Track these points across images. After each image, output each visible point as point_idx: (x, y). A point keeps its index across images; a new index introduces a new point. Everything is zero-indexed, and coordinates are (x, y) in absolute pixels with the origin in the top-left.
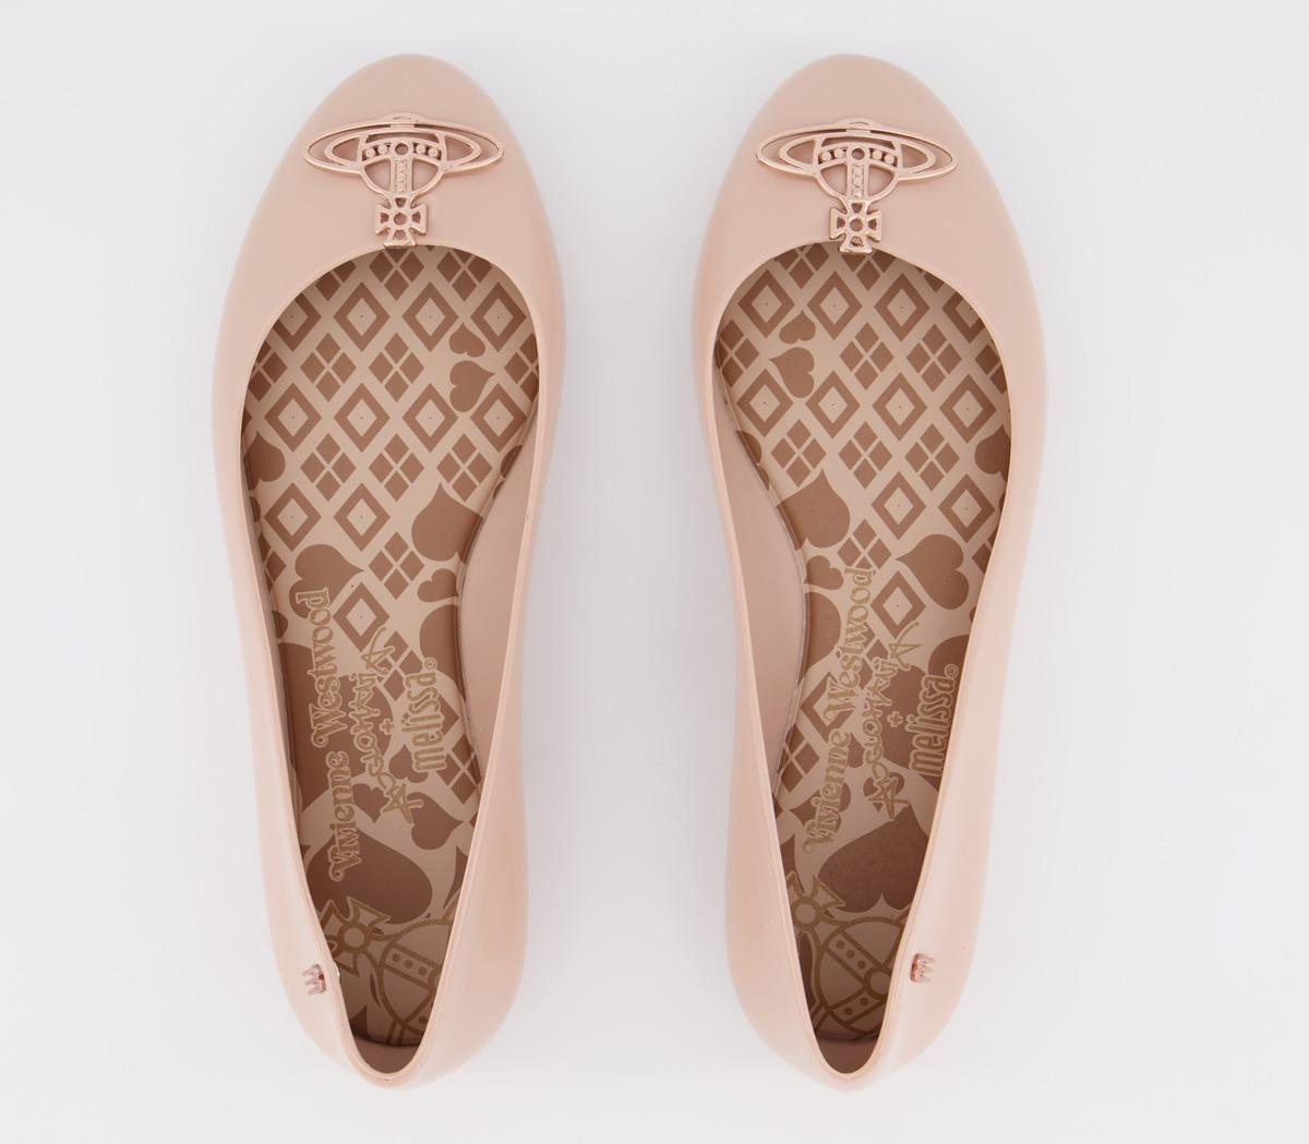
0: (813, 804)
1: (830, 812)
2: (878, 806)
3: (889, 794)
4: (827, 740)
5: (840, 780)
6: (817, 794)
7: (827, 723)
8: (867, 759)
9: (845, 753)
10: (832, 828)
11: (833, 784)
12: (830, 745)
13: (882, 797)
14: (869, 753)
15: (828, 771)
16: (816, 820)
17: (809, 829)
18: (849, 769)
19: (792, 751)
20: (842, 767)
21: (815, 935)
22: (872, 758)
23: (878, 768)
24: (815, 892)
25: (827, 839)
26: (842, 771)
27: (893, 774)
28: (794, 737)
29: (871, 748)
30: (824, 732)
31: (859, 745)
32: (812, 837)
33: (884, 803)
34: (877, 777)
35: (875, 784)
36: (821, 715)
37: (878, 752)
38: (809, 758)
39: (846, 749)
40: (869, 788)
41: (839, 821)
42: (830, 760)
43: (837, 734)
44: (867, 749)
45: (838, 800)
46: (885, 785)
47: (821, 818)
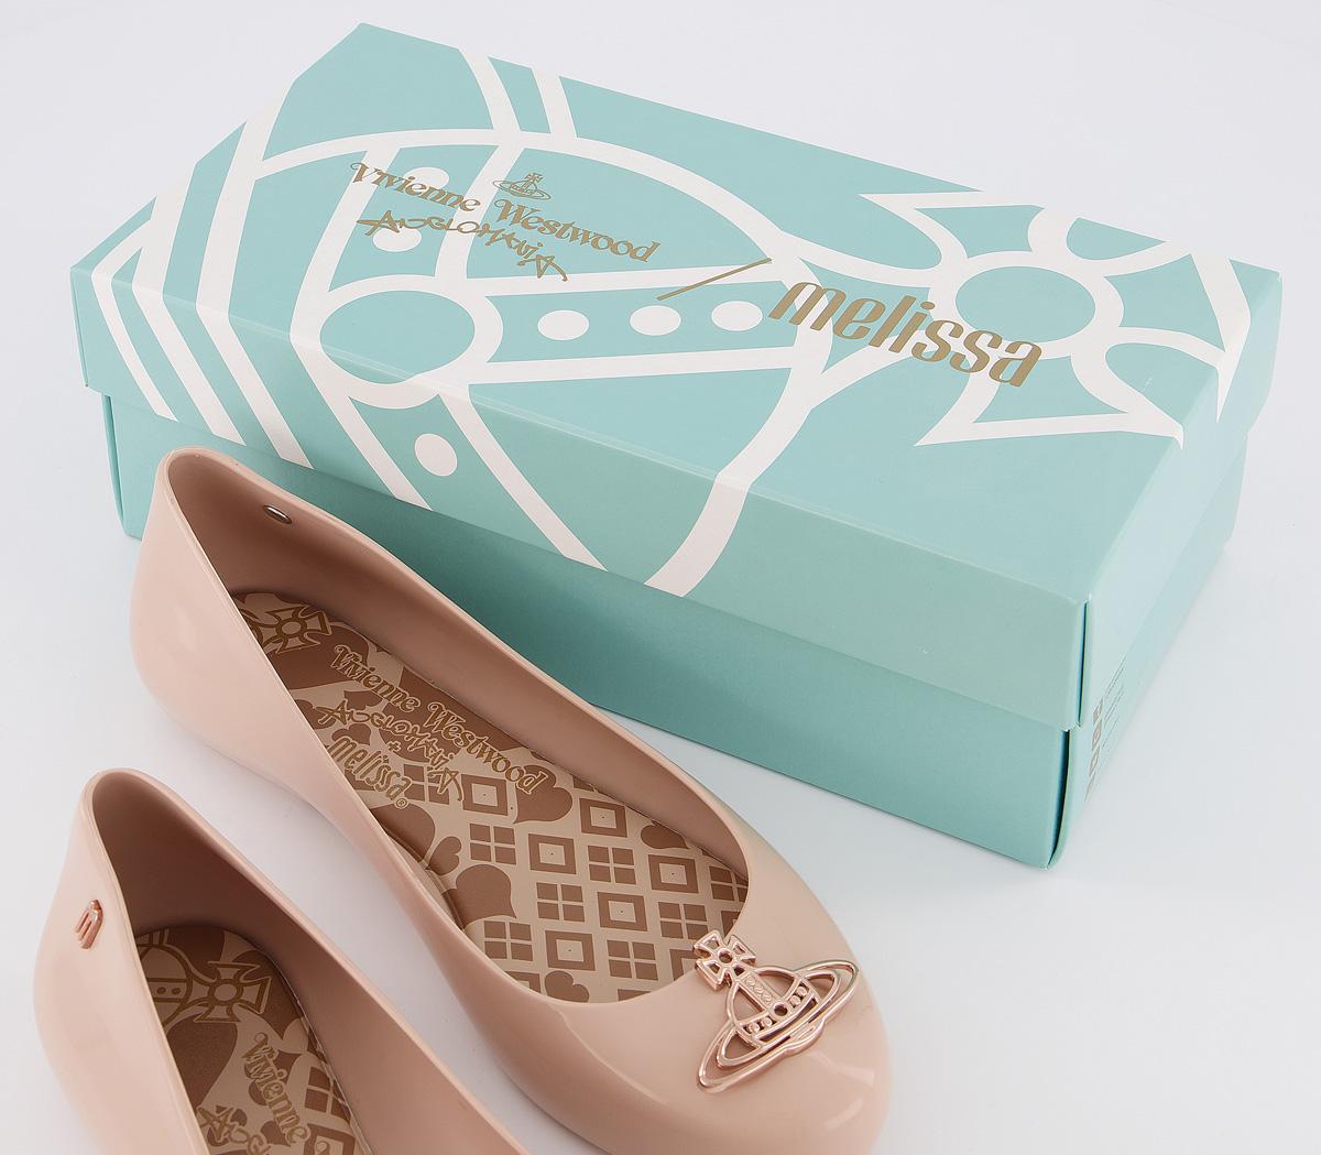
0: (284, 1071)
1: (262, 1076)
2: (220, 1109)
3: (217, 1125)
4: (309, 1125)
5: (271, 1105)
6: (285, 1080)
7: (319, 1138)
8: (259, 1138)
9: (283, 1127)
10: (251, 1065)
11: (276, 1096)
12: (303, 1123)
13: (221, 1119)
14: (261, 1143)
15: (290, 1103)
16: (270, 1061)
17: (272, 1051)
18: (271, 1118)
19: (335, 1101)
20: (278, 1115)
21: (204, 983)
22: (256, 1142)
23: (244, 1138)
24: (230, 1012)
25: (248, 1056)
26: (275, 1112)
27: (225, 1141)
28: (342, 1112)
29: (261, 1149)
30: (317, 1130)
31: (275, 1143)
32: (265, 1046)
33: (217, 1115)
34: (240, 1130)
35: (237, 1123)
36: (331, 1141)
37: (253, 1150)
38: (314, 1102)
39: (286, 1131)
40: (240, 1117)
41: (249, 1075)
42: (294, 1112)
43: (303, 1136)
44: (266, 1145)
45: (262, 1089)
46: (226, 1129)
47: (268, 1065)
